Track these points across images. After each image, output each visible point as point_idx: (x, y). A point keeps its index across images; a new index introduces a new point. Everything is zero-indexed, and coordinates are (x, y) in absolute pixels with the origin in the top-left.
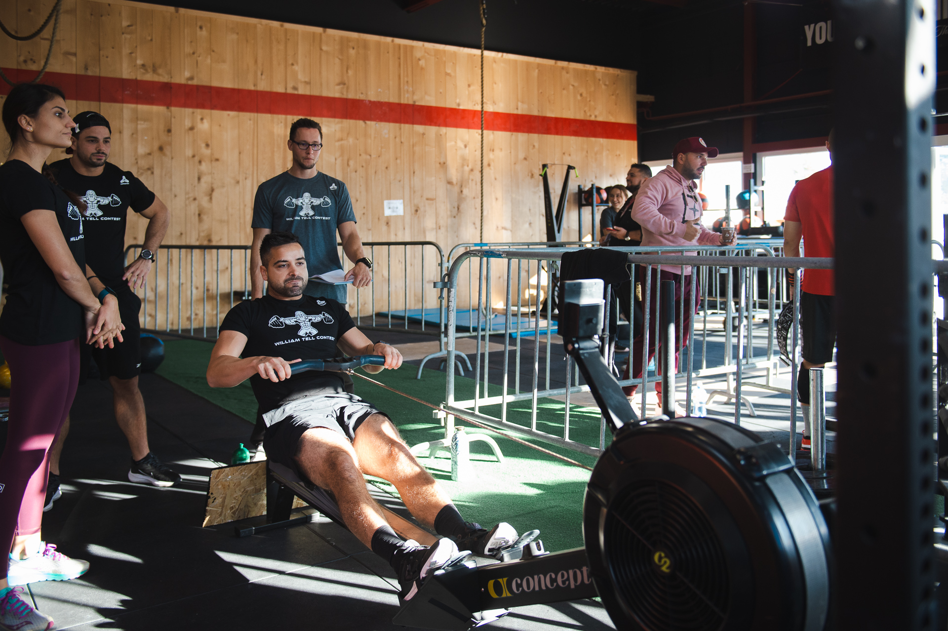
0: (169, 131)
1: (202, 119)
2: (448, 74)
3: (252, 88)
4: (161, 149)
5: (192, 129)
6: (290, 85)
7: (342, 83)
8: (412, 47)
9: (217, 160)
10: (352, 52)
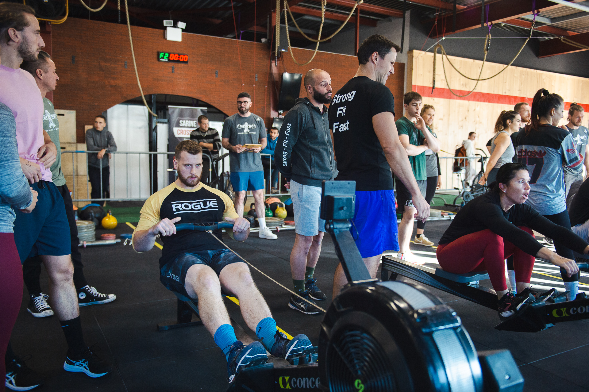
0: (468, 111)
1: (478, 106)
2: (552, 86)
3: (492, 93)
4: (466, 118)
5: (475, 110)
6: (504, 91)
7: (519, 90)
8: (542, 74)
9: (481, 123)
10: (523, 76)
